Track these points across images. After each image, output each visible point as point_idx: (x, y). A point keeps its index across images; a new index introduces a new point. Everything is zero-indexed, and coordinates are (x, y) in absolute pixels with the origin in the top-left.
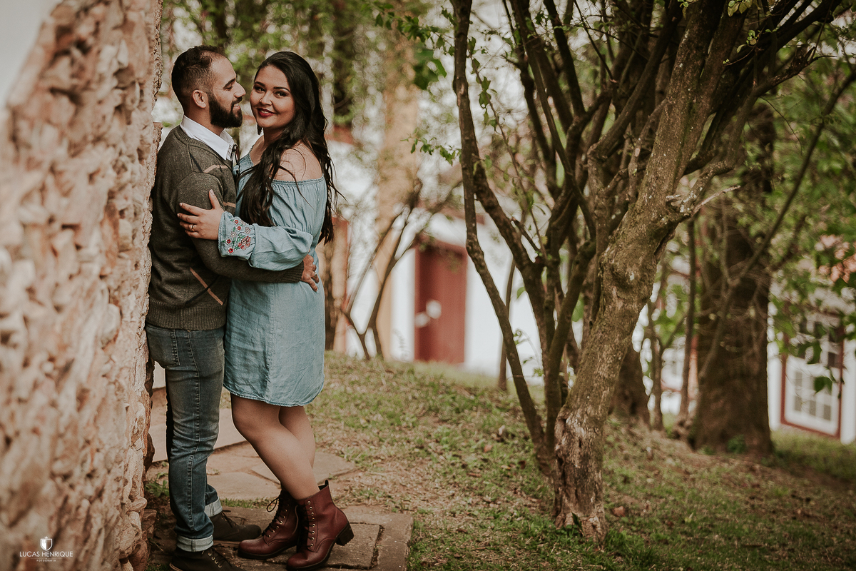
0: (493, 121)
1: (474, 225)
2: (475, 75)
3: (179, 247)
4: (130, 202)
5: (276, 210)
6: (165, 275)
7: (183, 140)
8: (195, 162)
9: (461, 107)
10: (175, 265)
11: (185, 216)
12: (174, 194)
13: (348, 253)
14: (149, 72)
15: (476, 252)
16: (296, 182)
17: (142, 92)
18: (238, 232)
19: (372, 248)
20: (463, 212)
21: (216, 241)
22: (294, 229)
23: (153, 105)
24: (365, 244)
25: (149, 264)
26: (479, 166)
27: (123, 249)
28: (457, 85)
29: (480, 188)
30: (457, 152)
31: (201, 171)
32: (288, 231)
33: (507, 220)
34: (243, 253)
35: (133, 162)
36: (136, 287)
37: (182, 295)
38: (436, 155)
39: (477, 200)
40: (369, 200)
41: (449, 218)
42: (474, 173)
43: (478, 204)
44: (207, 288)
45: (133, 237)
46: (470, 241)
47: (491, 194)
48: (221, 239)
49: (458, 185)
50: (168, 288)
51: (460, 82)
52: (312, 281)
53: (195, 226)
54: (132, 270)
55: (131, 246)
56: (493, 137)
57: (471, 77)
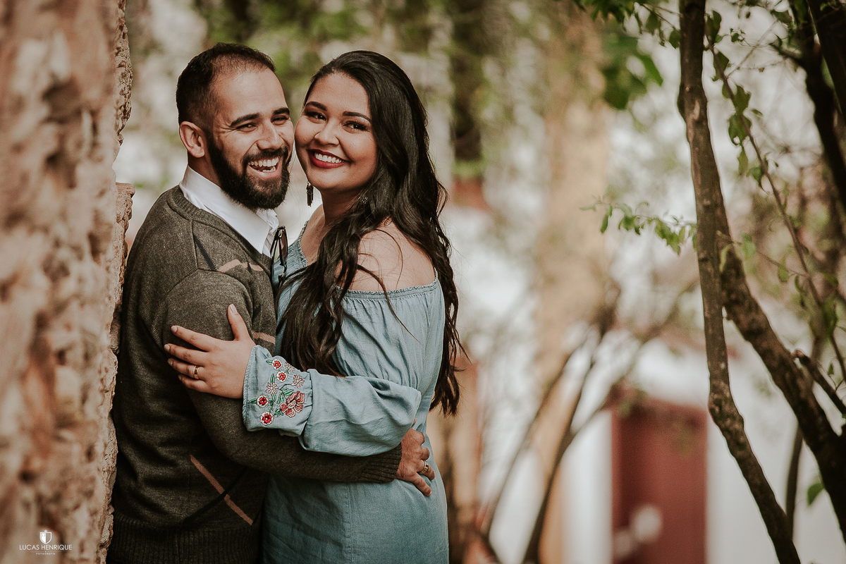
0: (756, 169)
1: (723, 366)
2: (720, 83)
3: (167, 413)
4: (75, 336)
5: (350, 347)
6: (144, 468)
7: (182, 211)
8: (203, 251)
9: (695, 144)
10: (163, 451)
11: (181, 351)
12: (160, 311)
13: (484, 421)
14: (108, 91)
15: (728, 416)
16: (385, 294)
17: (95, 128)
18: (279, 383)
19: (529, 409)
20: (702, 341)
21: (239, 401)
22: (385, 381)
23: (116, 151)
24: (517, 405)
25: (113, 449)
26: (731, 254)
27: (65, 422)
28: (686, 102)
29: (733, 296)
30: (688, 228)
31: (213, 269)
32: (375, 385)
33: (785, 356)
34: (290, 423)
35: (80, 258)
36: (89, 494)
37: (175, 506)
38: (648, 234)
39: (728, 318)
40: (521, 321)
41: (675, 352)
42: (721, 267)
43: (729, 327)
44: (224, 495)
45: (84, 399)
46: (716, 396)
47: (754, 307)
48: (249, 396)
49: (690, 289)
50: (151, 493)
51: (691, 95)
52: (419, 478)
53: (200, 370)
54: (81, 463)
55: (78, 417)
56: (755, 198)
57: (712, 87)
